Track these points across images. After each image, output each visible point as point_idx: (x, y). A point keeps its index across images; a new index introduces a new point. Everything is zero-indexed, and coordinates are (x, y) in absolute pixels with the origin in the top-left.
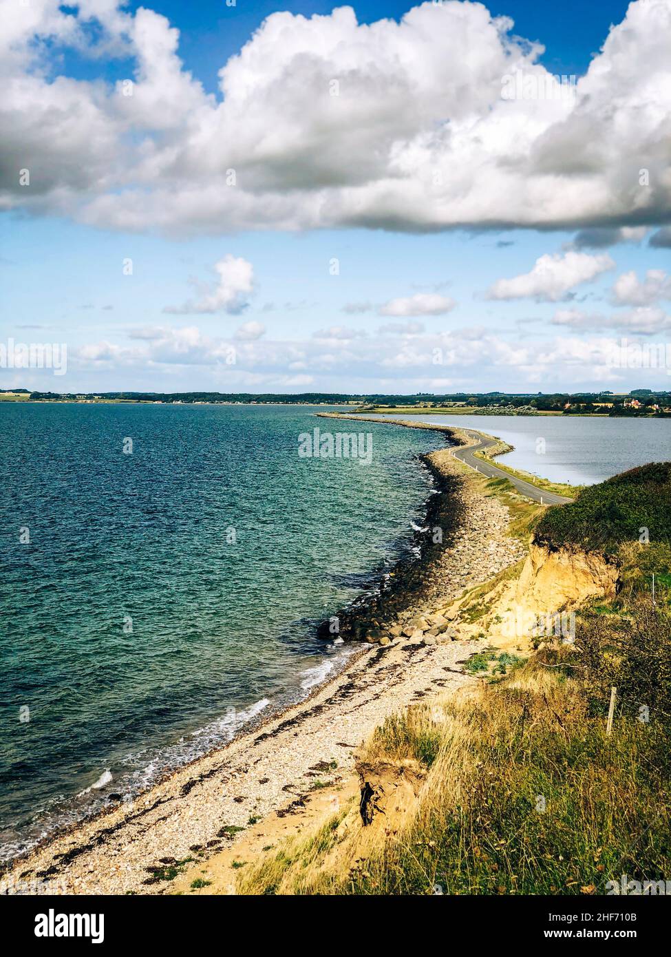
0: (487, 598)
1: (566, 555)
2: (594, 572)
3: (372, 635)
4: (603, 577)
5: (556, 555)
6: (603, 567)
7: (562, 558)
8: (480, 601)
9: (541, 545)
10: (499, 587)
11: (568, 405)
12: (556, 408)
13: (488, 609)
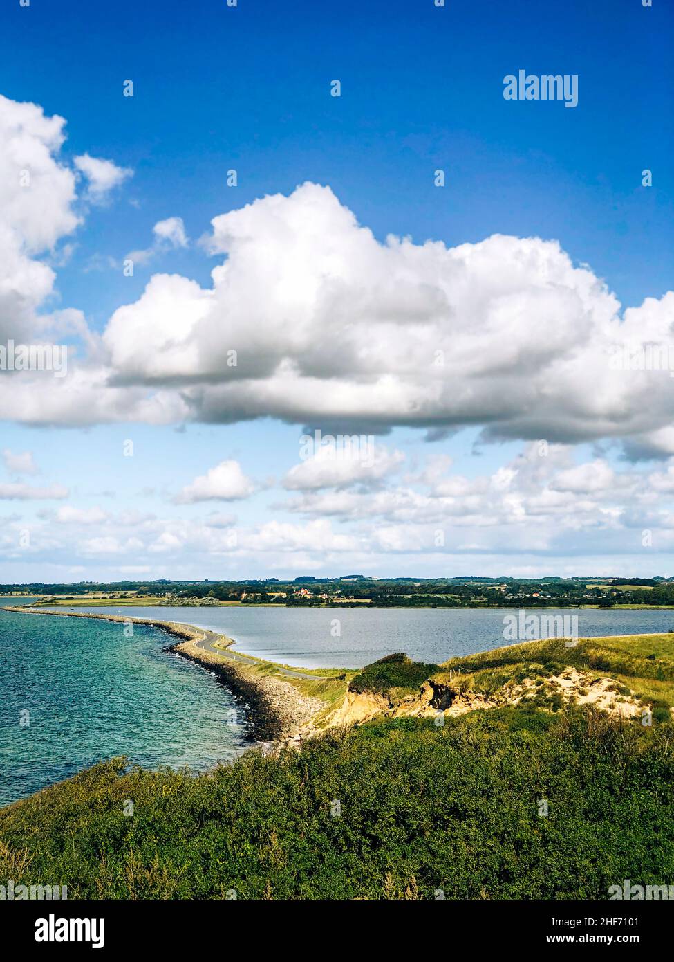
0: (327, 718)
1: (365, 695)
2: (378, 702)
3: (275, 737)
4: (381, 704)
5: (360, 696)
6: (382, 700)
7: (363, 697)
8: (324, 719)
9: (352, 692)
10: (332, 712)
11: (244, 595)
12: (233, 598)
13: (328, 723)
